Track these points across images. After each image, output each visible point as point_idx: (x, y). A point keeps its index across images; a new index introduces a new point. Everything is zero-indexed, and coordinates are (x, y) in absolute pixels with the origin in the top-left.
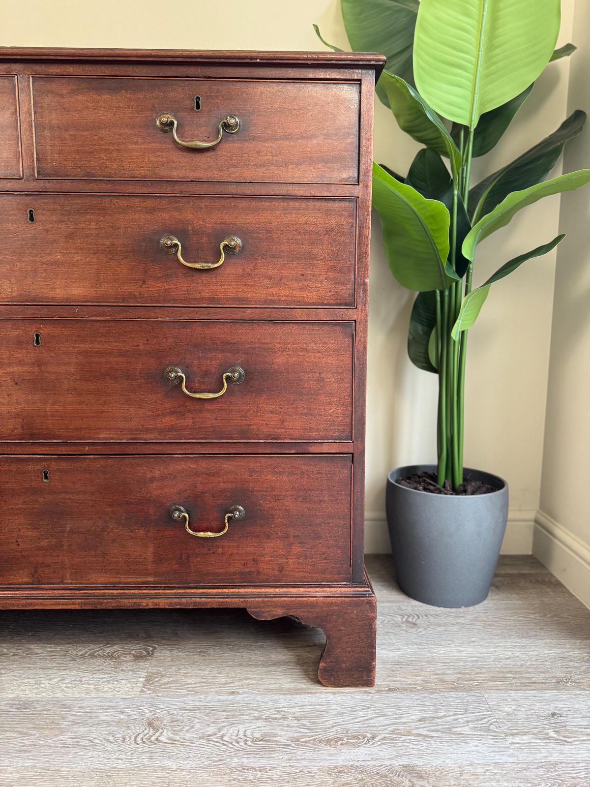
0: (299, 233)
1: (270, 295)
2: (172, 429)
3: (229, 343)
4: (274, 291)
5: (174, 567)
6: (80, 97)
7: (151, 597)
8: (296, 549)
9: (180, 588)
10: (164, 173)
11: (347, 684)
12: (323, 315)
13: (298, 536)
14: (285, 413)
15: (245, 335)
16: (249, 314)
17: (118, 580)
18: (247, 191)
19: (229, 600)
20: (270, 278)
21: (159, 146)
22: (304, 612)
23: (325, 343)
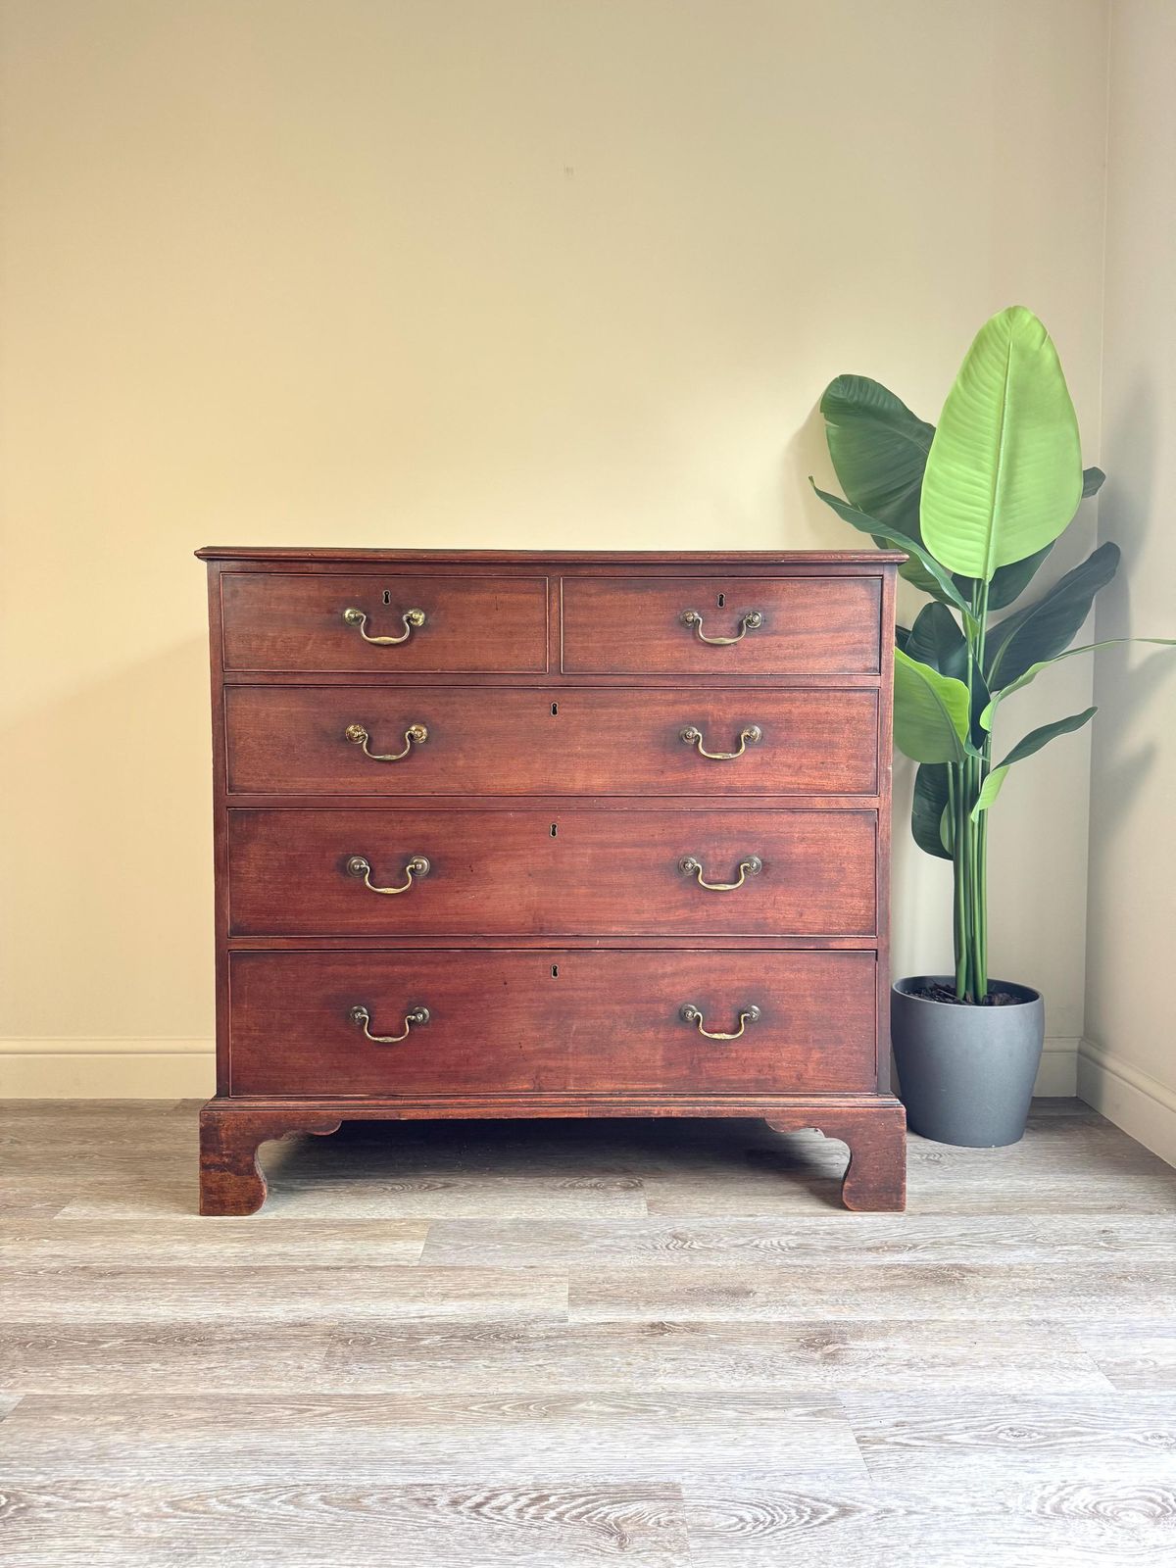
0: (819, 722)
1: (788, 783)
2: (685, 921)
3: (747, 832)
4: (793, 779)
5: (684, 1072)
6: (608, 596)
7: (662, 1104)
8: (816, 1055)
9: (691, 1095)
10: (686, 667)
11: (875, 1207)
12: (844, 803)
13: (819, 1040)
14: (804, 906)
15: (763, 824)
16: (767, 802)
17: (624, 1087)
18: (768, 683)
19: (746, 1108)
20: (789, 766)
21: (682, 641)
22: (827, 1123)
23: (846, 832)
